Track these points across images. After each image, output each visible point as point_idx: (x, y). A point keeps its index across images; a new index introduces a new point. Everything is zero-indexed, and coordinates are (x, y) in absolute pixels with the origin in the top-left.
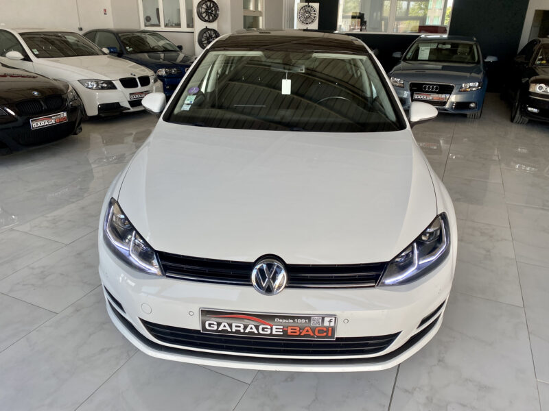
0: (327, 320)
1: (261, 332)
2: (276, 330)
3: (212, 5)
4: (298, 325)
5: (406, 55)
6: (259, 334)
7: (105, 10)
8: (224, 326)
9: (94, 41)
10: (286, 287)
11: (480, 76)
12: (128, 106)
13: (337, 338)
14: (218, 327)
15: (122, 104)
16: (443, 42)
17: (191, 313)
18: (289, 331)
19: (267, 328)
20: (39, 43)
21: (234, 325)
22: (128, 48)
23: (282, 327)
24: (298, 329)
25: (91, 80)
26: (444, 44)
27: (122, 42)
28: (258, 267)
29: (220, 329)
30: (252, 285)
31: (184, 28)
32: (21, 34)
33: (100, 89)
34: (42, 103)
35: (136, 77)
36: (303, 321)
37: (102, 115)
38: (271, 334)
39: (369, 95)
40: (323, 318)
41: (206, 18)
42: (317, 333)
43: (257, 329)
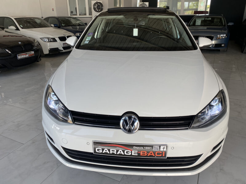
0: (162, 147)
1: (126, 154)
2: (134, 153)
3: (100, 5)
4: (146, 150)
5: (190, 23)
6: (125, 155)
7: (53, 9)
8: (106, 150)
9: (48, 22)
10: (139, 129)
11: (226, 31)
12: (62, 49)
13: (167, 157)
14: (103, 151)
15: (59, 49)
16: (208, 17)
17: (88, 144)
18: (141, 153)
19: (129, 152)
20: (23, 23)
21: (111, 150)
22: (62, 24)
23: (137, 151)
24: (146, 152)
25: (46, 38)
26: (208, 18)
27: (60, 22)
28: (123, 118)
29: (104, 152)
30: (120, 128)
31: (88, 15)
32: (15, 19)
33: (49, 42)
34: (22, 47)
35: (66, 36)
36: (149, 148)
37: (51, 53)
38: (131, 155)
39: (176, 37)
40: (160, 146)
41: (98, 10)
42: (156, 155)
43: (124, 152)
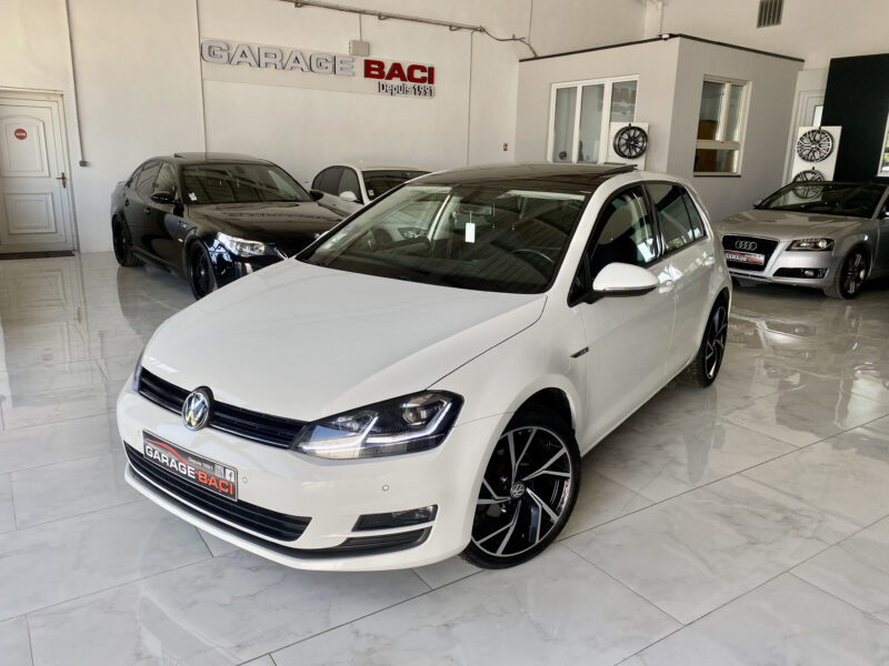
0: (227, 472)
1: (181, 470)
2: (187, 470)
3: (637, 134)
4: (205, 471)
6: (180, 473)
7: (506, 145)
8: (157, 455)
10: (208, 426)
13: (238, 500)
14: (153, 455)
18: (200, 476)
19: (183, 467)
21: (162, 456)
23: (194, 470)
24: (207, 477)
28: (189, 397)
30: (181, 415)
32: (364, 173)
36: (209, 467)
38: (187, 476)
40: (224, 469)
42: (221, 488)
43: (178, 466)
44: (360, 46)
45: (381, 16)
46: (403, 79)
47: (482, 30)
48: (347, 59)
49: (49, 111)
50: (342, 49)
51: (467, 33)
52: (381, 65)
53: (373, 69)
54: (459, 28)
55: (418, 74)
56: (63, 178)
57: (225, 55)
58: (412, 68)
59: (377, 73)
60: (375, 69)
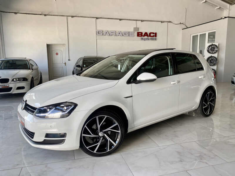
3: (214, 47)
41: (211, 52)
44: (136, 29)
45: (142, 21)
46: (148, 36)
47: (170, 22)
48: (132, 32)
49: (63, 48)
50: (132, 30)
51: (166, 23)
52: (142, 33)
53: (139, 34)
54: (164, 22)
55: (152, 35)
56: (65, 63)
57: (102, 33)
58: (150, 33)
59: (141, 35)
60: (140, 34)
